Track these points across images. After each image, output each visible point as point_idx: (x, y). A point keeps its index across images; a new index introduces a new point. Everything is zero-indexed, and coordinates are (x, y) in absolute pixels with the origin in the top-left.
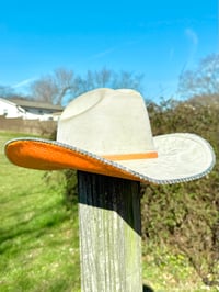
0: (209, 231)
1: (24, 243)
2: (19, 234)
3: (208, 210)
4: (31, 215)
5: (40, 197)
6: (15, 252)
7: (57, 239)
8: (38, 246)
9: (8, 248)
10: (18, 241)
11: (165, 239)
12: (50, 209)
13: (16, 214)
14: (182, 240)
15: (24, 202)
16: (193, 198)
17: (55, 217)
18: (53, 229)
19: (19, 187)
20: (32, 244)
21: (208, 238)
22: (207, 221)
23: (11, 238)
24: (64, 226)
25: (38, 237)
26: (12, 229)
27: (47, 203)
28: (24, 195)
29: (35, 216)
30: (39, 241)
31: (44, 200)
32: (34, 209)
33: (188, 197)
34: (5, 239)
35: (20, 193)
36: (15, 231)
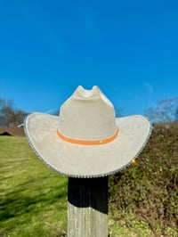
0: (162, 206)
1: (42, 207)
2: (40, 201)
4: (49, 190)
5: (55, 180)
6: (36, 212)
7: (64, 206)
8: (51, 209)
9: (31, 209)
10: (39, 205)
11: (133, 209)
13: (39, 189)
14: (144, 211)
15: (45, 182)
18: (61, 200)
19: (43, 173)
20: (47, 208)
21: (162, 210)
22: (161, 200)
23: (35, 203)
25: (52, 203)
26: (36, 197)
27: (59, 184)
28: (45, 178)
29: (51, 191)
30: (52, 206)
31: (57, 182)
32: (51, 187)
34: (31, 203)
35: (43, 176)
36: (38, 199)
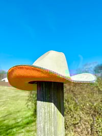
0: (89, 127)
1: (17, 131)
2: (15, 127)
3: (89, 118)
4: (21, 119)
5: (25, 113)
6: (13, 134)
7: (30, 129)
8: (22, 132)
9: (10, 133)
10: (14, 130)
11: (72, 130)
12: (28, 117)
13: (15, 119)
14: (79, 130)
15: (18, 115)
16: (83, 113)
17: (30, 120)
18: (28, 126)
19: (17, 109)
20: (20, 131)
21: (89, 130)
22: (89, 123)
23: (12, 128)
24: (33, 124)
25: (22, 128)
26: (12, 125)
27: (27, 115)
28: (19, 112)
29: (22, 120)
30: (23, 130)
31: (26, 114)
32: (22, 118)
33: (81, 113)
34: (9, 129)
35: (17, 111)
36: (14, 126)
